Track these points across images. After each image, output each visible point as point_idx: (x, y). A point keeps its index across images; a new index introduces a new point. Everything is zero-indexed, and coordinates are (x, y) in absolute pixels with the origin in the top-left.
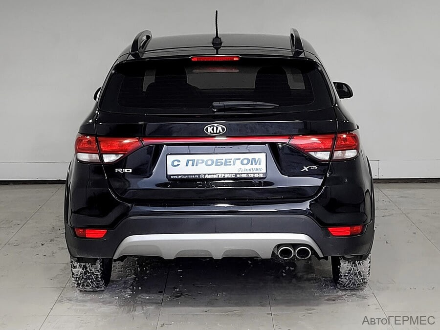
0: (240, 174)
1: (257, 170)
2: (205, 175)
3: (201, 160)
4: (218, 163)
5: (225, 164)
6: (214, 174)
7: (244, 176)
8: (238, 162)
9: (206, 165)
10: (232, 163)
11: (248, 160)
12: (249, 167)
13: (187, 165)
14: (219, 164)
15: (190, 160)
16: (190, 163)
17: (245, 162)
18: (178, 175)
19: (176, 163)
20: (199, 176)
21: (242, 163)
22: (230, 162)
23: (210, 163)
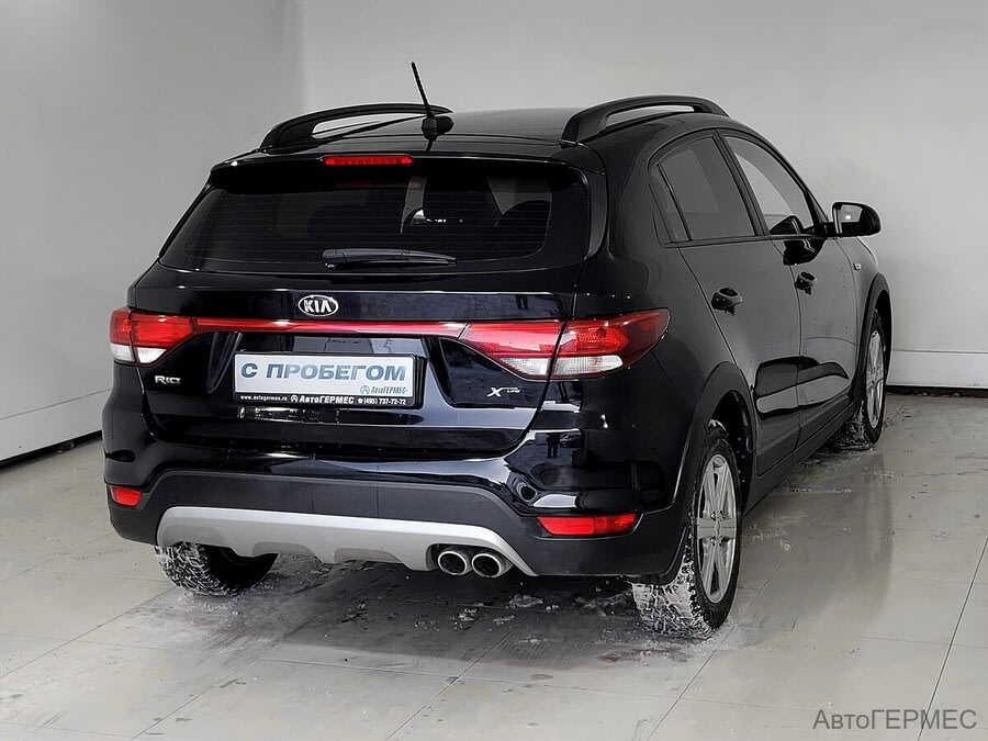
0: (363, 397)
1: (395, 390)
2: (299, 396)
3: (295, 366)
4: (324, 374)
5: (338, 377)
6: (315, 396)
7: (370, 401)
8: (362, 373)
9: (304, 376)
10: (350, 374)
11: (380, 369)
12: (381, 383)
13: (269, 376)
14: (326, 375)
15: (275, 366)
16: (275, 370)
17: (375, 373)
18: (252, 394)
19: (249, 370)
20: (289, 399)
21: (369, 376)
22: (346, 372)
23: (309, 372)
